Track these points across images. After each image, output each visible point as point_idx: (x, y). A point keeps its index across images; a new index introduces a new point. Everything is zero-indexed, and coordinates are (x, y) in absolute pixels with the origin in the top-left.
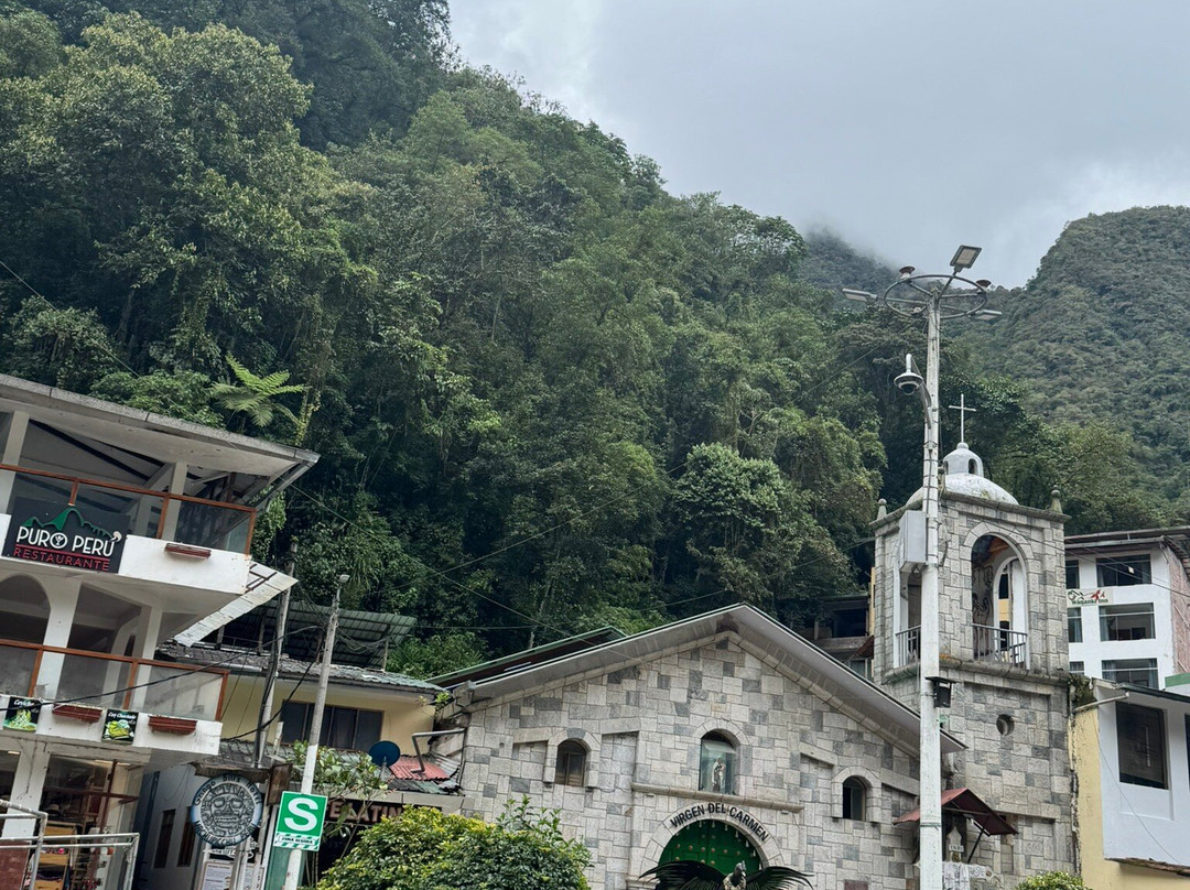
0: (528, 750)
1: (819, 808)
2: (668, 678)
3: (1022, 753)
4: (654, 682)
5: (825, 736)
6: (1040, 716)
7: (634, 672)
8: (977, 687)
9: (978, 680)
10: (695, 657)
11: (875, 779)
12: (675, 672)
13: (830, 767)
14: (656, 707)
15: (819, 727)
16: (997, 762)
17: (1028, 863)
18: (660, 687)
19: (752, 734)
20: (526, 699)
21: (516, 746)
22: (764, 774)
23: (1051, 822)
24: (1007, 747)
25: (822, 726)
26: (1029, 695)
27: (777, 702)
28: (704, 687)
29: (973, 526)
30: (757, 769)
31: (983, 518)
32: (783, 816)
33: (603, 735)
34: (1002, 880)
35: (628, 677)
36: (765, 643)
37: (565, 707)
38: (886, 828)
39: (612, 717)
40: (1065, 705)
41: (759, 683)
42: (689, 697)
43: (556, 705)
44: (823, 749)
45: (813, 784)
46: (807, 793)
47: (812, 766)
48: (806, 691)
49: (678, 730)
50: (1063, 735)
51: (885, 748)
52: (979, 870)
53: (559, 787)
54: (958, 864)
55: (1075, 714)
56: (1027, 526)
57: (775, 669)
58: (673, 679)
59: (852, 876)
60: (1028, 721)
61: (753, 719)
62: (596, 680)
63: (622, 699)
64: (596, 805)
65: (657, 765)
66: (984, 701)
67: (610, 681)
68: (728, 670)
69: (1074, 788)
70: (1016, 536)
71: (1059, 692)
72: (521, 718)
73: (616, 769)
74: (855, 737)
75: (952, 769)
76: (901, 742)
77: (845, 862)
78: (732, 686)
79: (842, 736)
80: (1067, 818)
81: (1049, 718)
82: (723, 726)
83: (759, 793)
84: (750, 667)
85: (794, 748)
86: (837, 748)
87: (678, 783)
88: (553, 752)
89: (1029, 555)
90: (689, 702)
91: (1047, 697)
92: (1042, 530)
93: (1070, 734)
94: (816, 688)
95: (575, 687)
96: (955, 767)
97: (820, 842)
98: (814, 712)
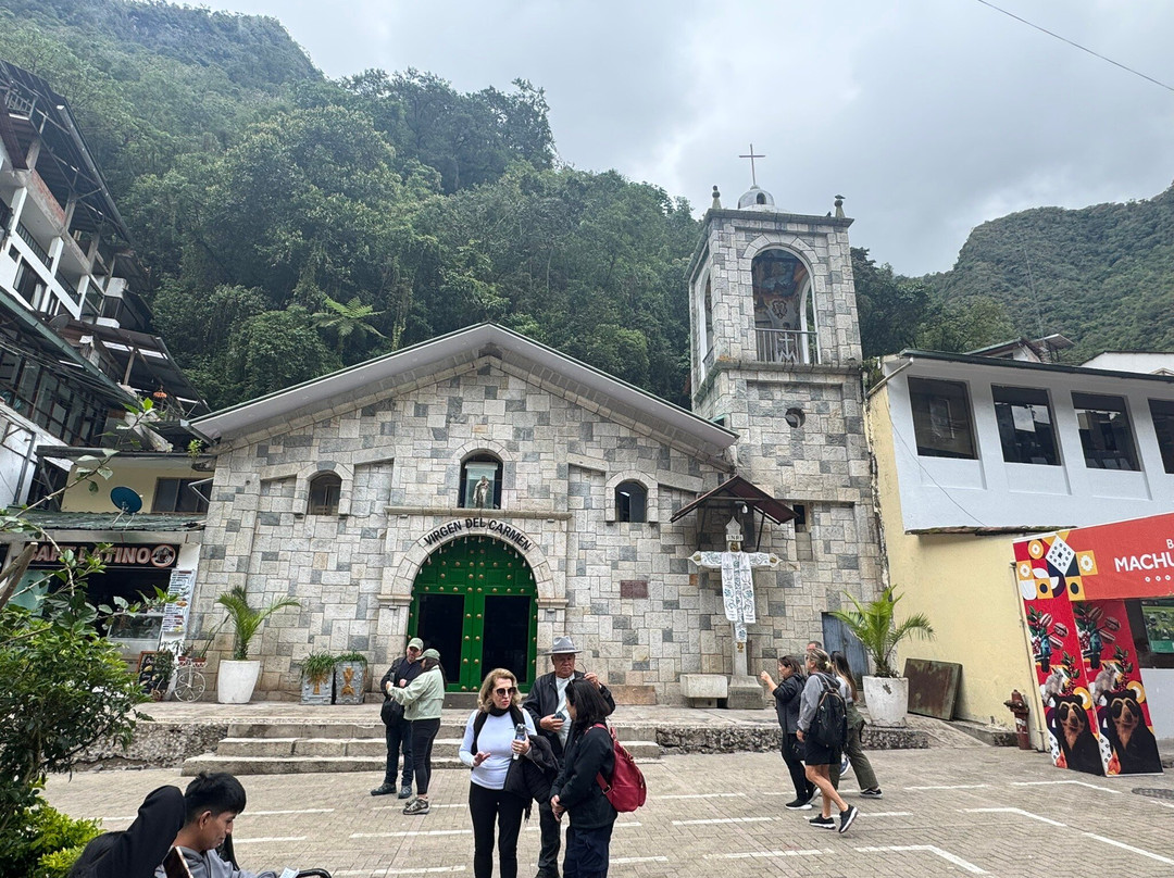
0: (279, 486)
1: (592, 514)
2: (426, 407)
3: (815, 442)
4: (411, 412)
5: (595, 445)
6: (833, 406)
7: (389, 404)
8: (763, 385)
9: (762, 377)
10: (455, 385)
11: (651, 483)
12: (436, 400)
13: (603, 474)
14: (412, 434)
15: (589, 437)
16: (787, 453)
17: (827, 549)
18: (417, 415)
19: (517, 450)
20: (274, 438)
21: (265, 483)
22: (529, 486)
23: (851, 505)
24: (798, 439)
25: (592, 436)
26: (820, 387)
27: (543, 419)
28: (464, 412)
29: (753, 240)
30: (520, 483)
31: (763, 231)
32: (550, 525)
33: (356, 466)
34: (799, 567)
35: (383, 410)
36: (528, 365)
37: (315, 442)
38: (666, 526)
39: (365, 447)
40: (858, 393)
41: (523, 402)
42: (448, 422)
43: (307, 441)
44: (593, 457)
45: (585, 492)
46: (578, 501)
47: (584, 476)
48: (575, 406)
49: (435, 454)
50: (859, 420)
51: (661, 451)
52: (763, 558)
53: (312, 518)
54: (738, 554)
55: (869, 398)
56: (809, 234)
57: (540, 387)
58: (430, 408)
59: (629, 576)
60: (819, 412)
61: (517, 436)
62: (349, 415)
63: (376, 429)
64: (350, 531)
65: (412, 488)
66: (770, 397)
67: (363, 414)
68: (491, 393)
69: (873, 471)
70: (799, 244)
71: (852, 380)
72: (269, 456)
73: (372, 496)
74: (628, 443)
75: (736, 463)
76: (676, 441)
77: (621, 564)
78: (495, 408)
79: (614, 443)
80: (867, 500)
81: (842, 407)
82: (485, 445)
83: (523, 504)
84: (514, 389)
85: (561, 460)
86: (609, 455)
87: (434, 503)
88: (302, 485)
89: (813, 260)
90: (447, 427)
91: (840, 387)
92: (825, 236)
93: (865, 418)
94: (582, 400)
95: (326, 423)
96: (739, 461)
97: (594, 545)
98: (583, 424)
